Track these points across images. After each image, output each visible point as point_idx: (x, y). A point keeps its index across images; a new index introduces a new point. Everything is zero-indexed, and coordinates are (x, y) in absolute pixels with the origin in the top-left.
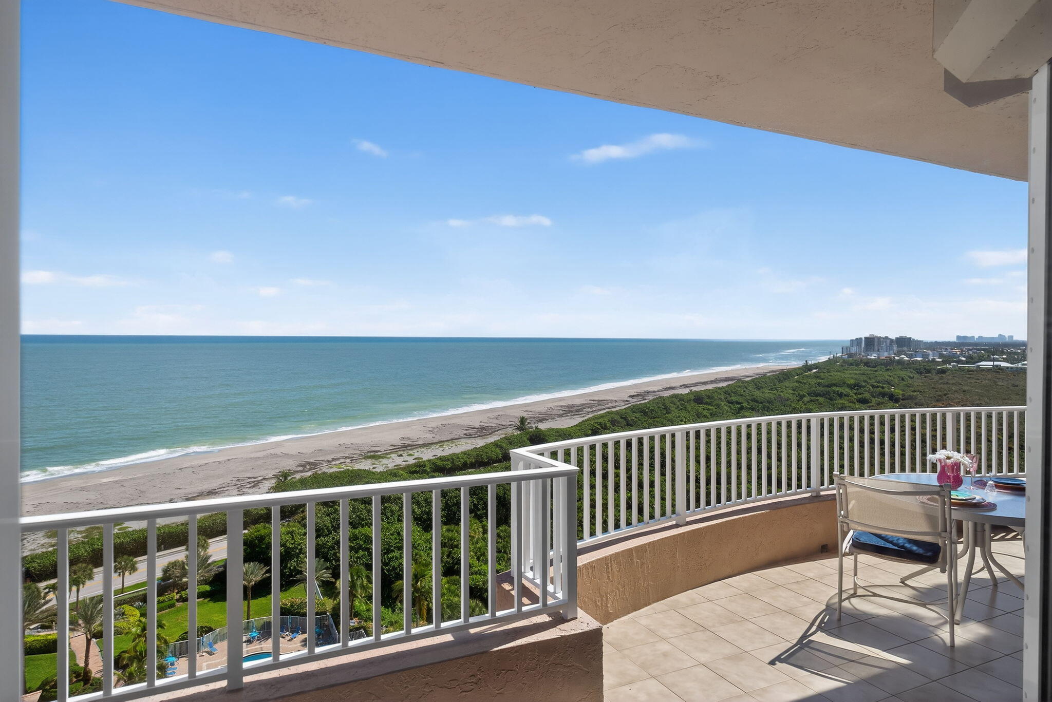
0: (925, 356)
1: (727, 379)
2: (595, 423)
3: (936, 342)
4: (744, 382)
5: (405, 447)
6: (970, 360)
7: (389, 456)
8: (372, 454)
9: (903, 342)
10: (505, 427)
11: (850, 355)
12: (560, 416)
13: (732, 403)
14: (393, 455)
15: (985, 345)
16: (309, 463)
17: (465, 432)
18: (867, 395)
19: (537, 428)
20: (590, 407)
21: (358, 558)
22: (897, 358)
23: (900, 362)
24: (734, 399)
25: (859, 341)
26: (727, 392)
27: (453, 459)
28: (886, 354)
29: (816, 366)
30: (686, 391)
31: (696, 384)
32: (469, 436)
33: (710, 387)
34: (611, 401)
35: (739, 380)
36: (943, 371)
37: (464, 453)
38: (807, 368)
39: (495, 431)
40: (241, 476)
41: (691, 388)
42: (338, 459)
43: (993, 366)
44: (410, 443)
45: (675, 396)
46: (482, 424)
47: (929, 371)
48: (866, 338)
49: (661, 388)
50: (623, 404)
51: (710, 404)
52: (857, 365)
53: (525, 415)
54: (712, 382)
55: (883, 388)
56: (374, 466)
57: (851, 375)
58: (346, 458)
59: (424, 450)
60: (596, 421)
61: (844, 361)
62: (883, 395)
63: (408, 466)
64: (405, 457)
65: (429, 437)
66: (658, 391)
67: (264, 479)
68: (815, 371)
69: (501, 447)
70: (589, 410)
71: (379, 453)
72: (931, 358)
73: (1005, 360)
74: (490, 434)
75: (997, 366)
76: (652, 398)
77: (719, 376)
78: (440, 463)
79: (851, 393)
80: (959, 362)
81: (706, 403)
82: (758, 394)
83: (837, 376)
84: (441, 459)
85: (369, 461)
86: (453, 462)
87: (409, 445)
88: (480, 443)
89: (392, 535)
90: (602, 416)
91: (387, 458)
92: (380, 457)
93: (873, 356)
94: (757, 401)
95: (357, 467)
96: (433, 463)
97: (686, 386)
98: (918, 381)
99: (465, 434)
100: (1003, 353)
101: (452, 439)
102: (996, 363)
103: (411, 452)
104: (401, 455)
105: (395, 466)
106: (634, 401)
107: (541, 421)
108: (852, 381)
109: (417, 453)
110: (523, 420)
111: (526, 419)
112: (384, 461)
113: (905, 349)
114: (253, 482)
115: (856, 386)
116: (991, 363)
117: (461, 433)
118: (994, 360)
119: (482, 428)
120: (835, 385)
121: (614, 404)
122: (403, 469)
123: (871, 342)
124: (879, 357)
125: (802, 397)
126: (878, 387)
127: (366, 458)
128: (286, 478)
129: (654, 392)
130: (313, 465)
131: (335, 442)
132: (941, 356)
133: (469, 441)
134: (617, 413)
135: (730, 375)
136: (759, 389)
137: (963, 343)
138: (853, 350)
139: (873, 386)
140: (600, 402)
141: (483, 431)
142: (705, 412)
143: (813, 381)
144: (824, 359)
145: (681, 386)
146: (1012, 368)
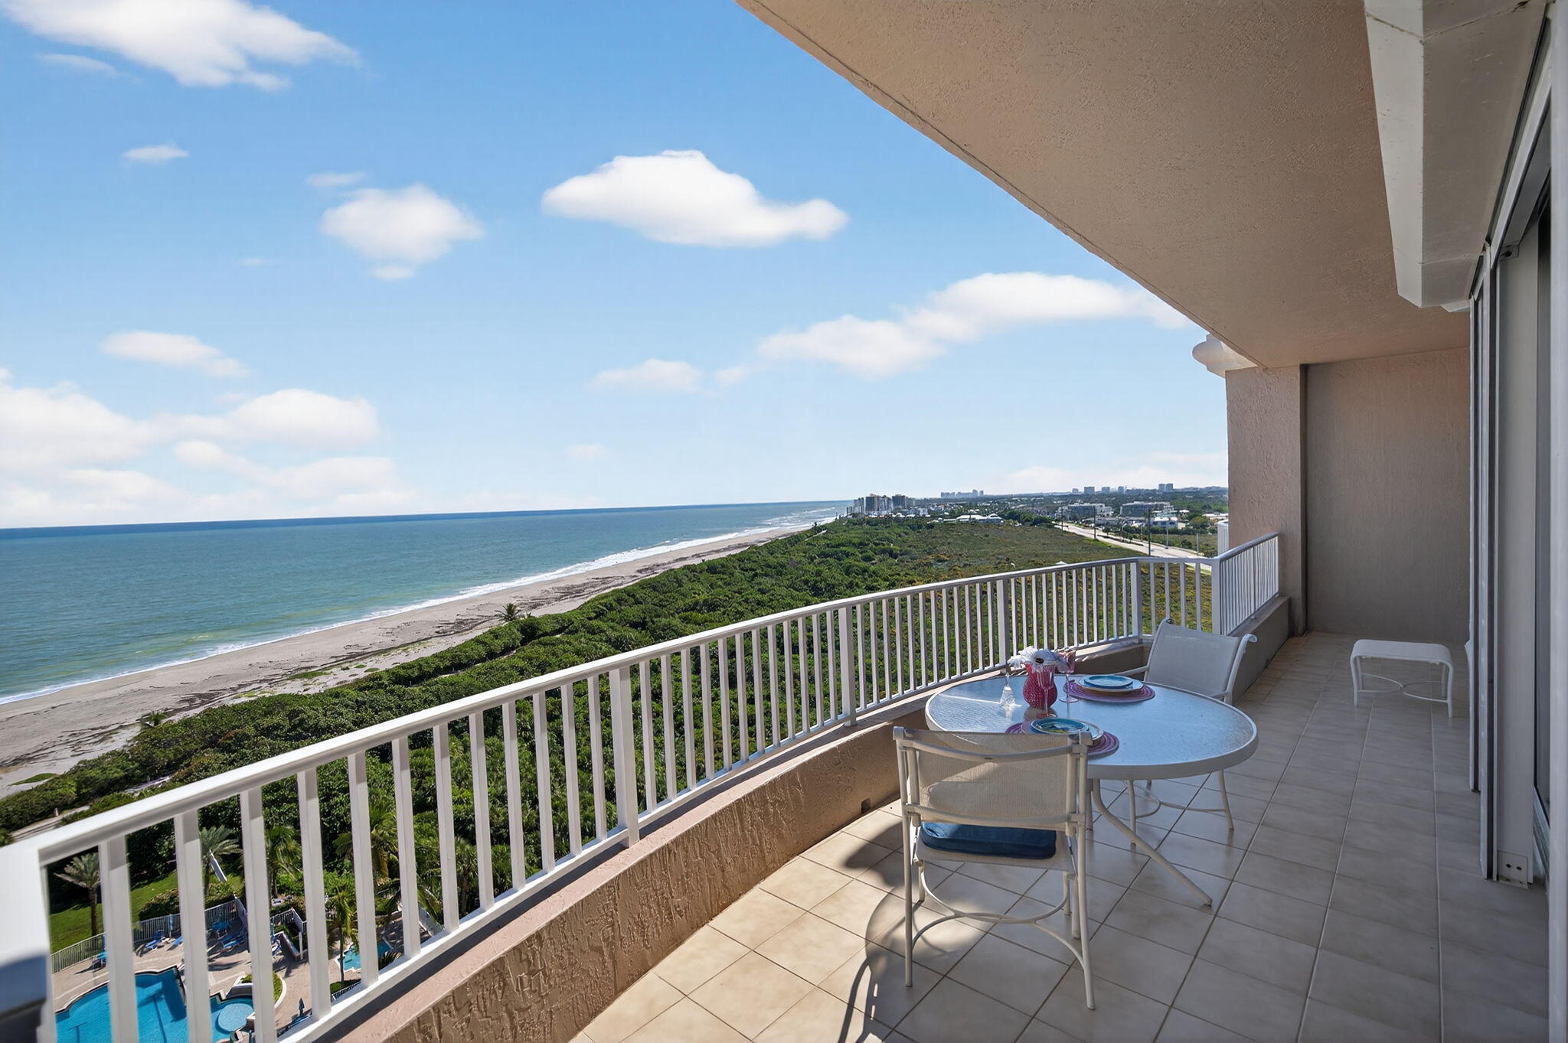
0: (917, 513)
1: (739, 546)
2: (601, 604)
3: (925, 499)
4: (756, 548)
5: (352, 657)
6: (953, 515)
7: (329, 671)
8: (304, 671)
9: (898, 500)
10: (490, 618)
11: (854, 515)
12: (557, 599)
13: (746, 570)
14: (333, 670)
15: (963, 500)
16: (200, 696)
17: (438, 630)
18: (870, 553)
19: (529, 616)
20: (592, 587)
21: (280, 814)
22: (894, 516)
23: (897, 519)
24: (749, 566)
25: (861, 500)
26: (740, 558)
27: (420, 665)
28: (885, 512)
29: (824, 527)
30: (697, 561)
31: (709, 553)
32: (442, 634)
33: (724, 555)
34: (618, 578)
35: (752, 546)
36: (931, 526)
37: (435, 656)
38: (817, 529)
39: (476, 625)
40: (77, 728)
41: (703, 558)
42: (250, 684)
43: (970, 519)
44: (360, 651)
45: (687, 567)
46: (460, 617)
47: (920, 527)
48: (867, 498)
49: (671, 560)
50: (628, 580)
51: (724, 574)
52: (861, 524)
53: (514, 602)
54: (725, 550)
55: (883, 545)
56: (306, 687)
57: (855, 535)
58: (261, 681)
59: (381, 657)
60: (603, 601)
61: (849, 521)
62: (883, 551)
63: (357, 681)
64: (353, 669)
65: (387, 641)
66: (669, 563)
67: (121, 727)
68: (824, 532)
69: (484, 643)
70: (593, 590)
71: (313, 670)
72: (921, 514)
73: (978, 513)
74: (471, 629)
75: (974, 519)
76: (663, 571)
77: (732, 543)
78: (402, 672)
79: (856, 551)
80: (944, 517)
81: (720, 572)
82: (772, 560)
83: (844, 537)
84: (403, 667)
85: (298, 682)
86: (420, 669)
87: (358, 654)
88: (457, 641)
89: (333, 774)
90: (606, 596)
91: (326, 674)
92: (314, 674)
93: (874, 515)
94: (770, 566)
95: (280, 691)
96: (393, 673)
97: (698, 556)
98: (912, 537)
99: (438, 632)
100: (976, 507)
101: (419, 641)
102: (972, 516)
103: (361, 663)
104: (347, 668)
105: (338, 684)
106: (643, 576)
107: (535, 607)
108: (856, 541)
109: (370, 663)
110: (510, 609)
111: (515, 607)
112: (322, 679)
113: (900, 507)
114: (100, 734)
115: (861, 545)
116: (968, 517)
117: (432, 631)
118: (970, 514)
119: (461, 622)
120: (843, 545)
121: (620, 582)
122: (350, 686)
123: (871, 501)
124: (879, 516)
125: (812, 559)
126: (879, 544)
127: (293, 678)
128: (157, 722)
129: (664, 564)
130: (210, 697)
131: (244, 662)
132: (930, 512)
133: (442, 640)
134: (625, 590)
135: (742, 542)
136: (772, 554)
137: (945, 499)
138: (858, 510)
139: (876, 544)
140: (604, 580)
141: (461, 626)
142: (720, 583)
143: (823, 542)
144: (830, 520)
145: (693, 556)
146: (984, 520)
